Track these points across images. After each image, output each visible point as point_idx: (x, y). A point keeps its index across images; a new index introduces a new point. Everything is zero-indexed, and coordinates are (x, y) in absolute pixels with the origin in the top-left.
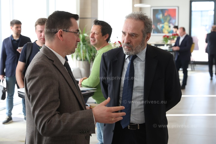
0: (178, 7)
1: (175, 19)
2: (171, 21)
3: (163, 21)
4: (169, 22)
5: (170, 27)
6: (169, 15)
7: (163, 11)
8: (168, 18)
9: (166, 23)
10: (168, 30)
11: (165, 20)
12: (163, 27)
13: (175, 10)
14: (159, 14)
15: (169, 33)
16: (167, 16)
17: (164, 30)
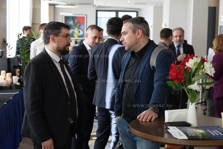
0: (86, 15)
1: (84, 25)
2: (80, 27)
3: (73, 27)
4: (79, 28)
5: (79, 32)
6: (79, 22)
7: (73, 18)
8: (78, 25)
9: (76, 29)
10: (77, 35)
11: (75, 26)
12: (73, 32)
13: (84, 18)
14: (71, 21)
15: (79, 37)
16: (77, 22)
17: (74, 34)
